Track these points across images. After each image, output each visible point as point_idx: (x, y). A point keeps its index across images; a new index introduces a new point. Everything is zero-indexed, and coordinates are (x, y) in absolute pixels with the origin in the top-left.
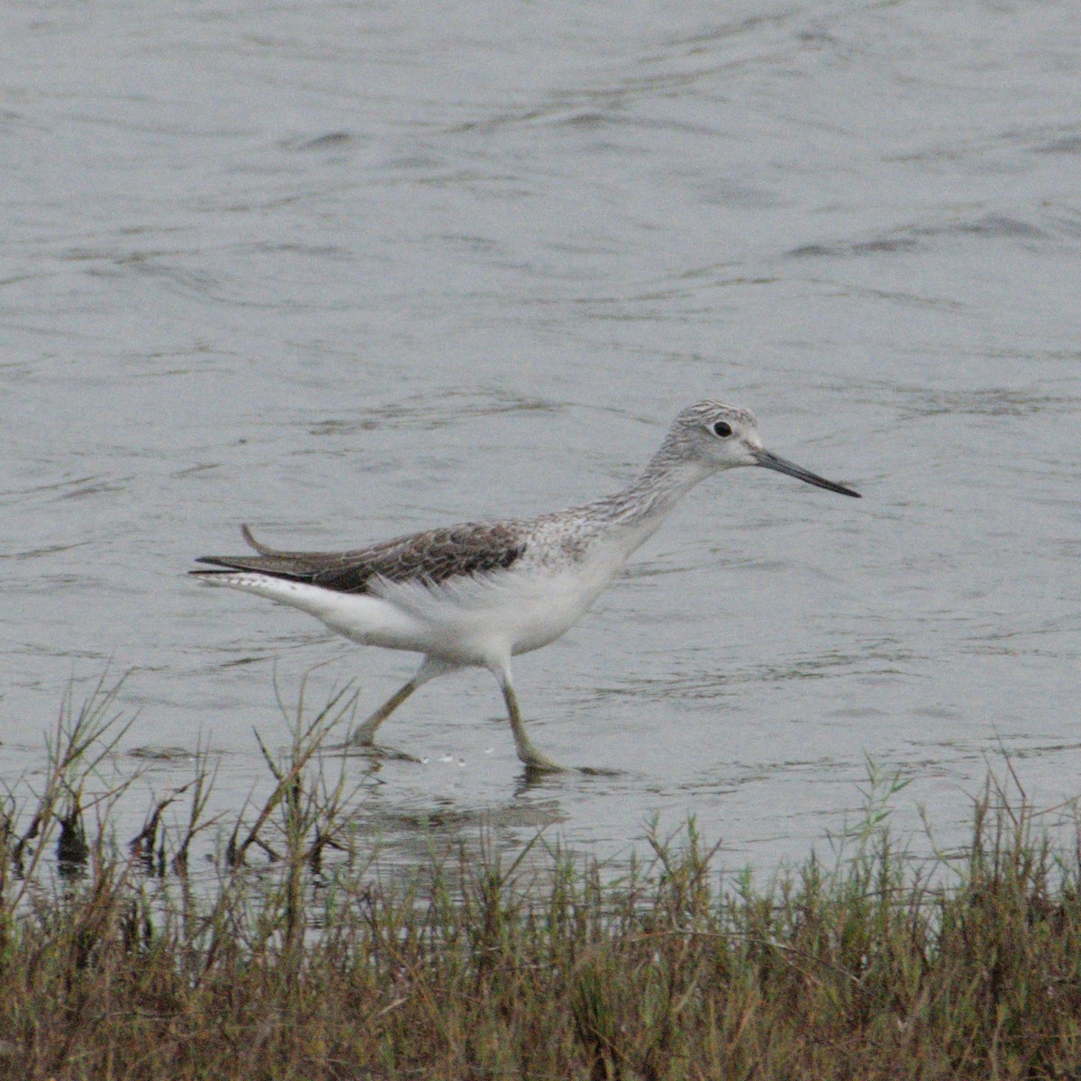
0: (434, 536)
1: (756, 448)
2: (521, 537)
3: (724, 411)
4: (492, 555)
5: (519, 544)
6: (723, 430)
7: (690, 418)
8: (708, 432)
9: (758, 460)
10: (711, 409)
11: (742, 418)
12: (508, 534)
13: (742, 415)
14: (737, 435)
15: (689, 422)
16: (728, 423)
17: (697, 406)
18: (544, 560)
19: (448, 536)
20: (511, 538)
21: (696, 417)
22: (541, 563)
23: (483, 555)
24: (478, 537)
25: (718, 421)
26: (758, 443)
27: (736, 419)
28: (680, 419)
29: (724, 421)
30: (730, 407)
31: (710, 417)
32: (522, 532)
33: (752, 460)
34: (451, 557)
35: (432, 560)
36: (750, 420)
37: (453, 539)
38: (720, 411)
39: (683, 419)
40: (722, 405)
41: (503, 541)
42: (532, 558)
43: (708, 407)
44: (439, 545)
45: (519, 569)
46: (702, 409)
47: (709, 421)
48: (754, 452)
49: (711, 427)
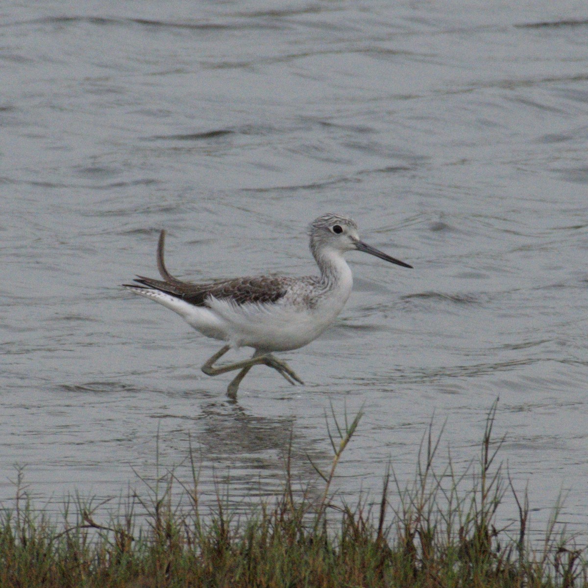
0: (242, 280)
1: (356, 240)
2: (285, 286)
3: (339, 219)
4: (268, 295)
5: (283, 290)
6: (338, 230)
7: (320, 223)
8: (330, 231)
9: (357, 246)
10: (331, 218)
11: (349, 223)
12: (279, 284)
13: (349, 221)
14: (345, 233)
15: (320, 225)
16: (341, 226)
17: (324, 217)
18: (294, 302)
19: (249, 282)
20: (280, 287)
21: (324, 222)
22: (292, 303)
23: (264, 294)
24: (263, 284)
25: (335, 225)
26: (357, 237)
27: (346, 224)
28: (314, 224)
29: (338, 225)
30: (342, 218)
31: (330, 222)
32: (286, 284)
33: (354, 246)
34: (248, 292)
35: (238, 293)
36: (353, 225)
37: (251, 283)
38: (335, 219)
39: (316, 224)
40: (338, 216)
41: (275, 288)
42: (288, 299)
43: (330, 217)
44: (243, 286)
45: (280, 305)
46: (326, 218)
47: (330, 225)
48: (355, 242)
49: (331, 228)
